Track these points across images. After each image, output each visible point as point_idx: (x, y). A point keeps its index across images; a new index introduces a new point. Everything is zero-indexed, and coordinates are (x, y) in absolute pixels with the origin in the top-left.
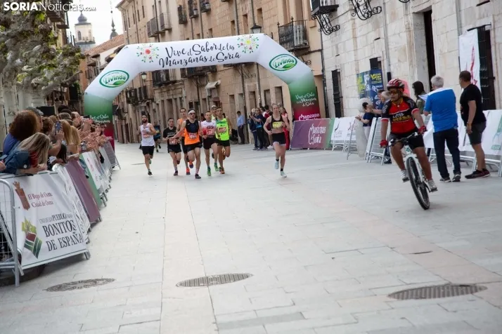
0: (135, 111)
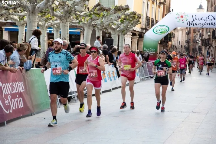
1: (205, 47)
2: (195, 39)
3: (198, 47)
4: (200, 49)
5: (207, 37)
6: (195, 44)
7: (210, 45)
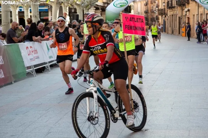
0: (162, 19)
1: (161, 16)
2: (153, 9)
3: (155, 17)
4: (158, 19)
5: (163, 8)
6: (153, 14)
7: (166, 14)
